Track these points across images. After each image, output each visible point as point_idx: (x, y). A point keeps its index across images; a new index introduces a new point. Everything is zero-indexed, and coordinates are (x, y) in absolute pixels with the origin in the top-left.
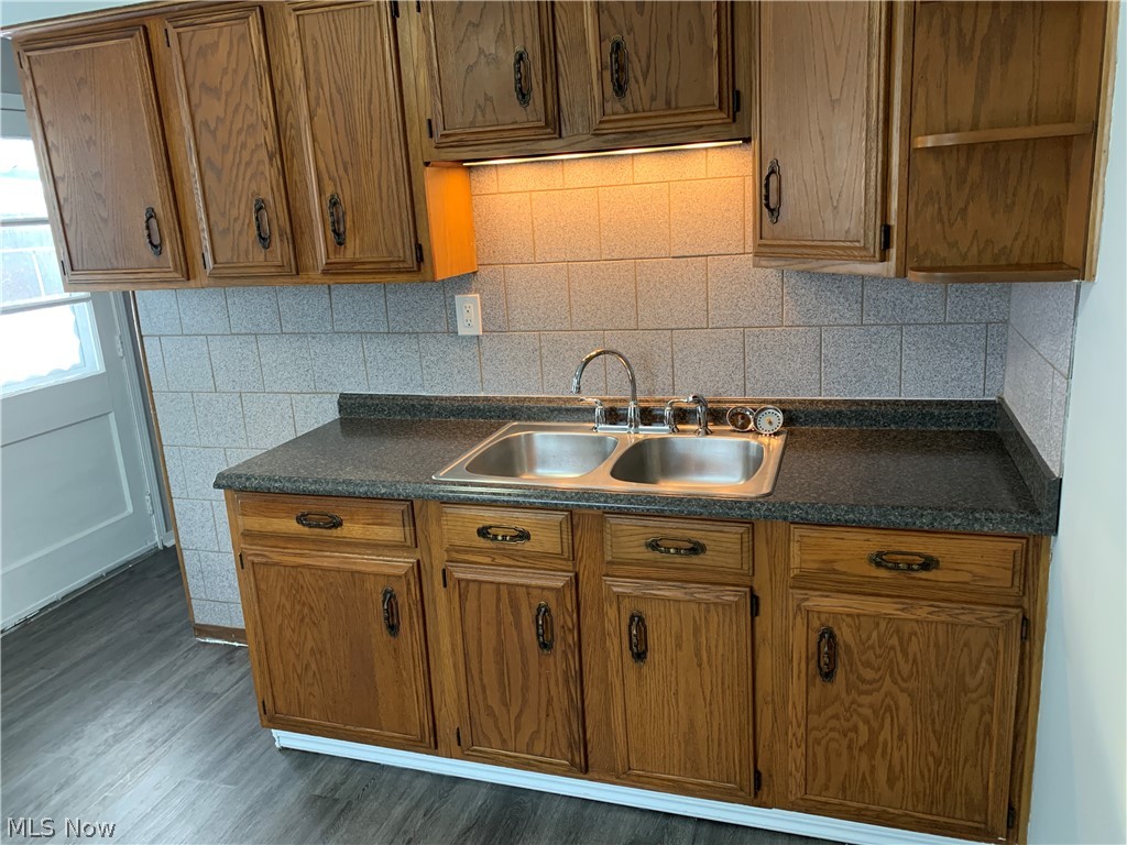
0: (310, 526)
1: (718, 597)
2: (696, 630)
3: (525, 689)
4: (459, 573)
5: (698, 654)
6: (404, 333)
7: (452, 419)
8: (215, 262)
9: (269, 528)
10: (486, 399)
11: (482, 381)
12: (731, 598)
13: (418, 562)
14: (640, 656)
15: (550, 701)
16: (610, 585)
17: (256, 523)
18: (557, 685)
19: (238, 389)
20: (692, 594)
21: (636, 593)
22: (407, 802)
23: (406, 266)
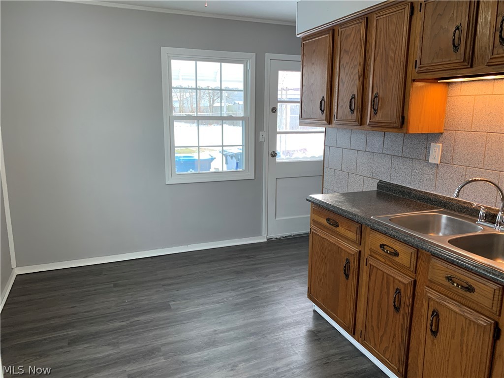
0: (330, 224)
1: (476, 319)
2: (463, 332)
3: (386, 324)
4: (371, 262)
5: (461, 345)
6: (408, 158)
7: (418, 201)
8: (337, 118)
9: (319, 221)
10: (435, 195)
11: (435, 186)
12: (482, 323)
13: (360, 252)
14: (435, 333)
15: (395, 335)
16: (427, 291)
17: (317, 218)
18: (398, 330)
19: (348, 171)
20: (464, 312)
21: (437, 300)
22: (338, 351)
23: (396, 125)
